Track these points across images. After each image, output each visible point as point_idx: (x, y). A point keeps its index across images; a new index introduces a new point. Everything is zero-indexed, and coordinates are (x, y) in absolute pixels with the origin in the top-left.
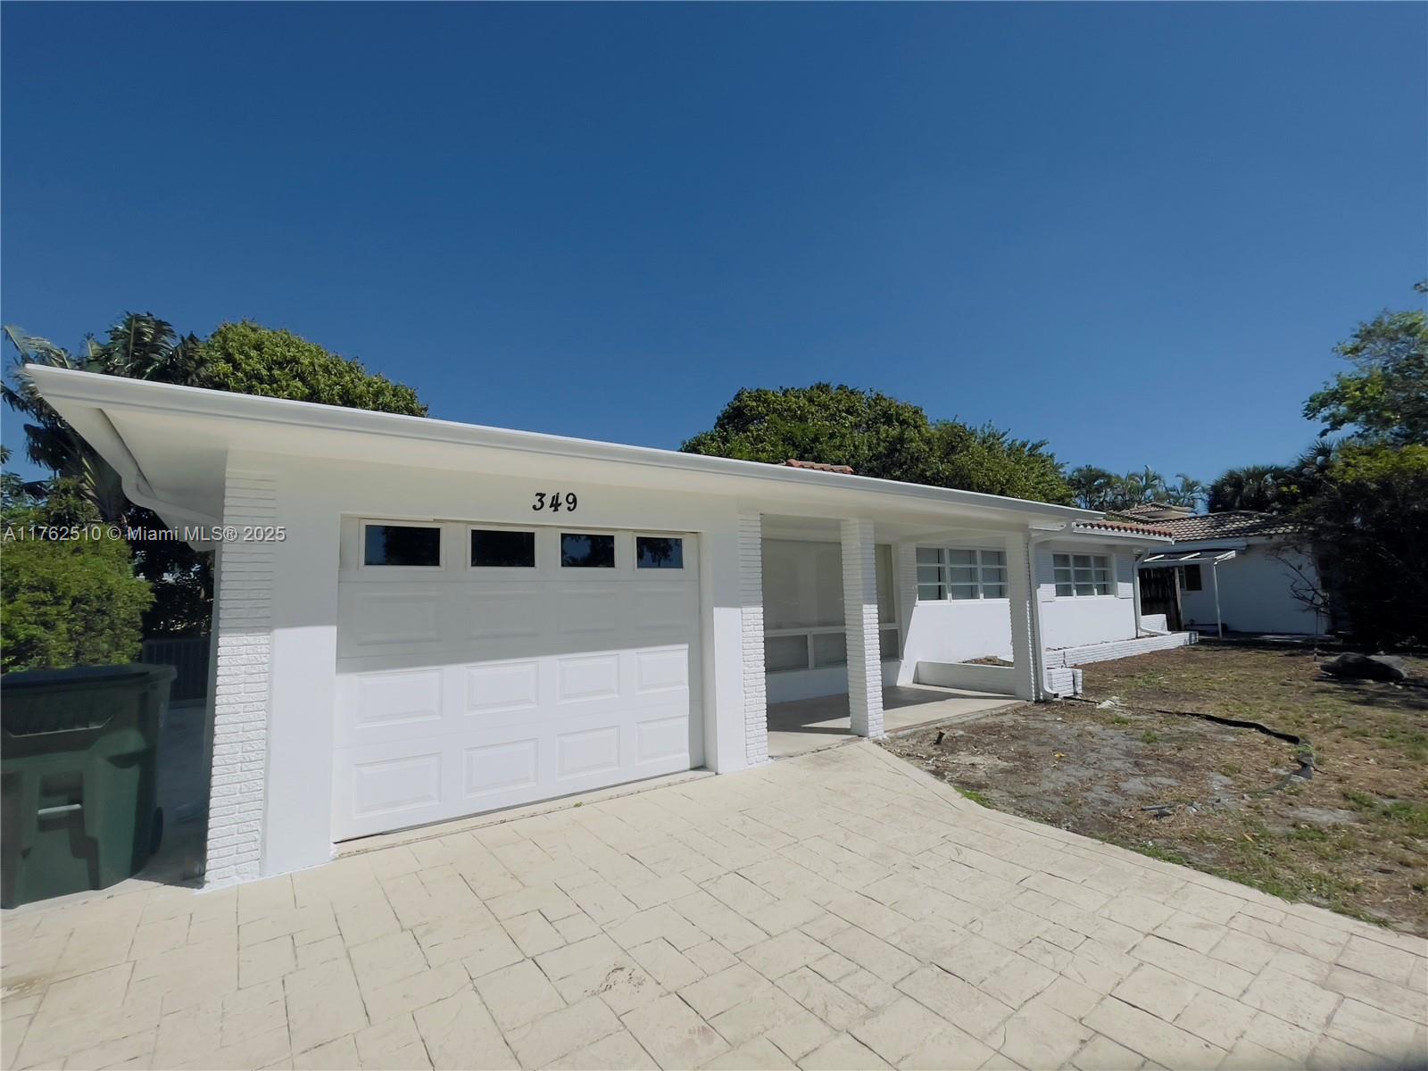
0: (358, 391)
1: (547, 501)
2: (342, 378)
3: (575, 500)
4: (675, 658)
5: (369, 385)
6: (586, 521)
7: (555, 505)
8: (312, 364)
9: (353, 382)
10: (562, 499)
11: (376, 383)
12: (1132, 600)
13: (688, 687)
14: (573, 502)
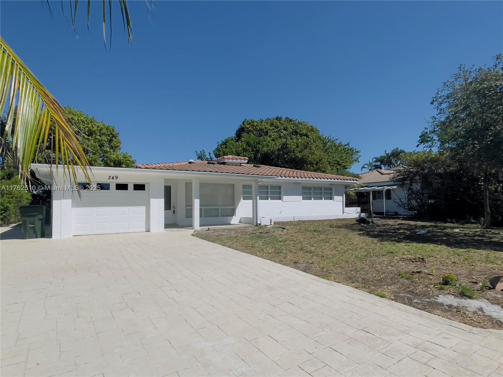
0: (94, 129)
1: (111, 177)
2: (89, 125)
3: (117, 177)
4: (143, 209)
5: (98, 127)
6: (121, 181)
7: (113, 178)
8: (78, 119)
9: (92, 126)
10: (114, 177)
11: (101, 126)
12: (342, 202)
13: (145, 215)
14: (117, 178)
